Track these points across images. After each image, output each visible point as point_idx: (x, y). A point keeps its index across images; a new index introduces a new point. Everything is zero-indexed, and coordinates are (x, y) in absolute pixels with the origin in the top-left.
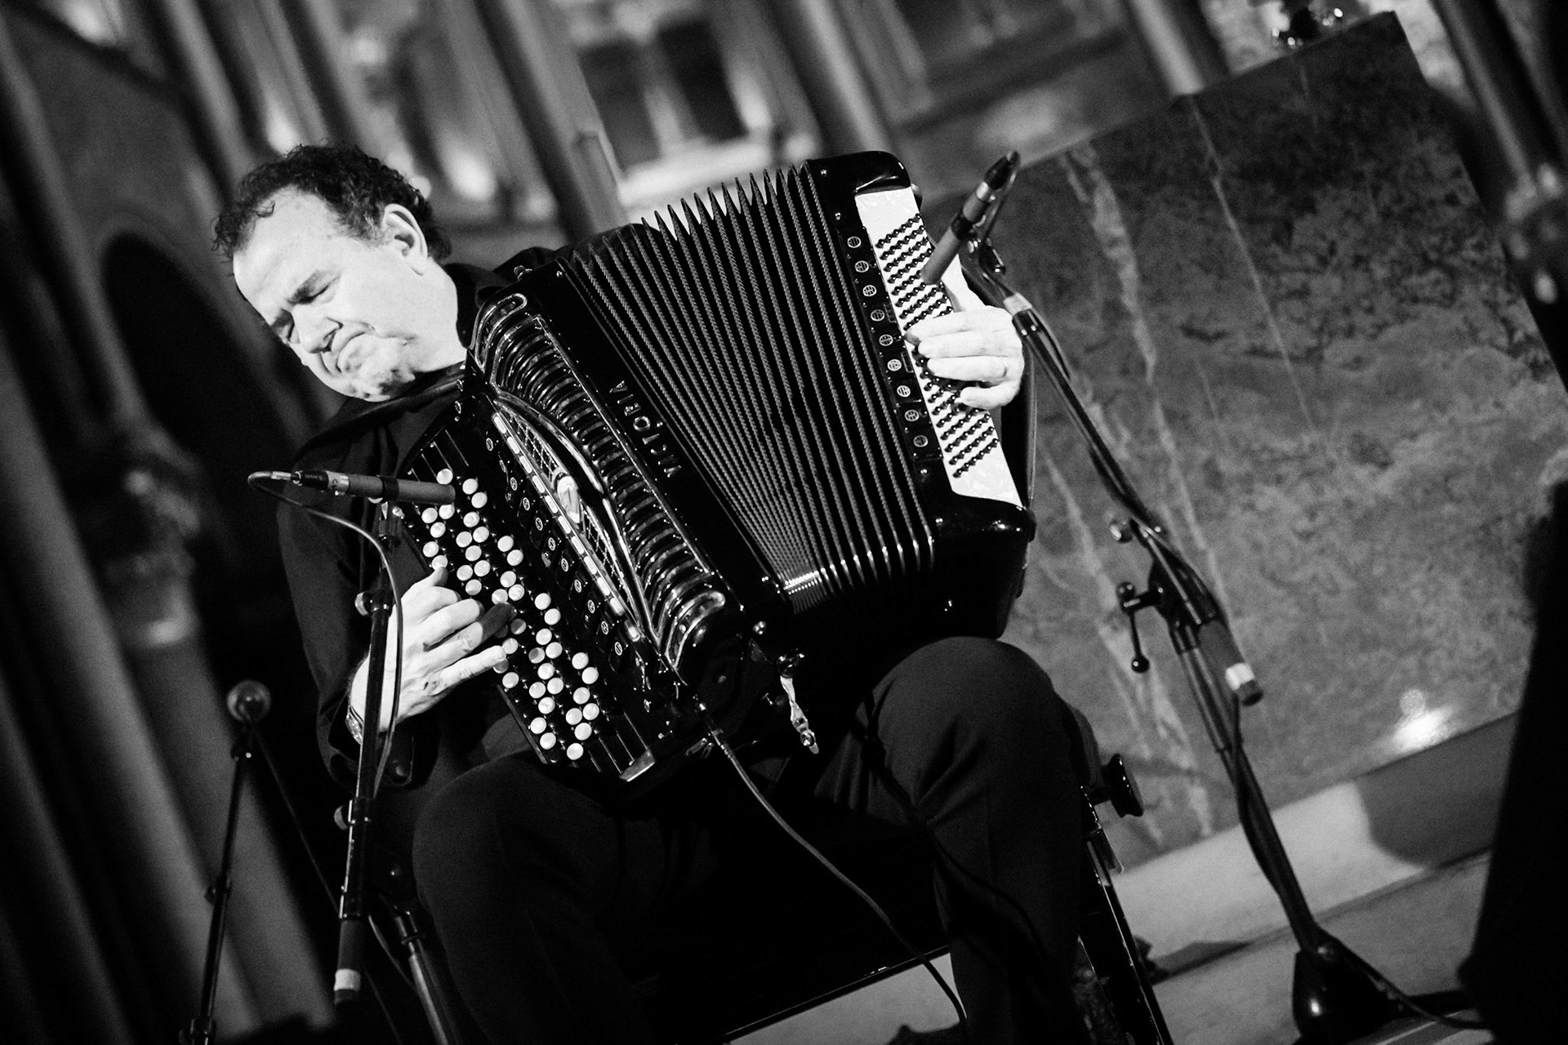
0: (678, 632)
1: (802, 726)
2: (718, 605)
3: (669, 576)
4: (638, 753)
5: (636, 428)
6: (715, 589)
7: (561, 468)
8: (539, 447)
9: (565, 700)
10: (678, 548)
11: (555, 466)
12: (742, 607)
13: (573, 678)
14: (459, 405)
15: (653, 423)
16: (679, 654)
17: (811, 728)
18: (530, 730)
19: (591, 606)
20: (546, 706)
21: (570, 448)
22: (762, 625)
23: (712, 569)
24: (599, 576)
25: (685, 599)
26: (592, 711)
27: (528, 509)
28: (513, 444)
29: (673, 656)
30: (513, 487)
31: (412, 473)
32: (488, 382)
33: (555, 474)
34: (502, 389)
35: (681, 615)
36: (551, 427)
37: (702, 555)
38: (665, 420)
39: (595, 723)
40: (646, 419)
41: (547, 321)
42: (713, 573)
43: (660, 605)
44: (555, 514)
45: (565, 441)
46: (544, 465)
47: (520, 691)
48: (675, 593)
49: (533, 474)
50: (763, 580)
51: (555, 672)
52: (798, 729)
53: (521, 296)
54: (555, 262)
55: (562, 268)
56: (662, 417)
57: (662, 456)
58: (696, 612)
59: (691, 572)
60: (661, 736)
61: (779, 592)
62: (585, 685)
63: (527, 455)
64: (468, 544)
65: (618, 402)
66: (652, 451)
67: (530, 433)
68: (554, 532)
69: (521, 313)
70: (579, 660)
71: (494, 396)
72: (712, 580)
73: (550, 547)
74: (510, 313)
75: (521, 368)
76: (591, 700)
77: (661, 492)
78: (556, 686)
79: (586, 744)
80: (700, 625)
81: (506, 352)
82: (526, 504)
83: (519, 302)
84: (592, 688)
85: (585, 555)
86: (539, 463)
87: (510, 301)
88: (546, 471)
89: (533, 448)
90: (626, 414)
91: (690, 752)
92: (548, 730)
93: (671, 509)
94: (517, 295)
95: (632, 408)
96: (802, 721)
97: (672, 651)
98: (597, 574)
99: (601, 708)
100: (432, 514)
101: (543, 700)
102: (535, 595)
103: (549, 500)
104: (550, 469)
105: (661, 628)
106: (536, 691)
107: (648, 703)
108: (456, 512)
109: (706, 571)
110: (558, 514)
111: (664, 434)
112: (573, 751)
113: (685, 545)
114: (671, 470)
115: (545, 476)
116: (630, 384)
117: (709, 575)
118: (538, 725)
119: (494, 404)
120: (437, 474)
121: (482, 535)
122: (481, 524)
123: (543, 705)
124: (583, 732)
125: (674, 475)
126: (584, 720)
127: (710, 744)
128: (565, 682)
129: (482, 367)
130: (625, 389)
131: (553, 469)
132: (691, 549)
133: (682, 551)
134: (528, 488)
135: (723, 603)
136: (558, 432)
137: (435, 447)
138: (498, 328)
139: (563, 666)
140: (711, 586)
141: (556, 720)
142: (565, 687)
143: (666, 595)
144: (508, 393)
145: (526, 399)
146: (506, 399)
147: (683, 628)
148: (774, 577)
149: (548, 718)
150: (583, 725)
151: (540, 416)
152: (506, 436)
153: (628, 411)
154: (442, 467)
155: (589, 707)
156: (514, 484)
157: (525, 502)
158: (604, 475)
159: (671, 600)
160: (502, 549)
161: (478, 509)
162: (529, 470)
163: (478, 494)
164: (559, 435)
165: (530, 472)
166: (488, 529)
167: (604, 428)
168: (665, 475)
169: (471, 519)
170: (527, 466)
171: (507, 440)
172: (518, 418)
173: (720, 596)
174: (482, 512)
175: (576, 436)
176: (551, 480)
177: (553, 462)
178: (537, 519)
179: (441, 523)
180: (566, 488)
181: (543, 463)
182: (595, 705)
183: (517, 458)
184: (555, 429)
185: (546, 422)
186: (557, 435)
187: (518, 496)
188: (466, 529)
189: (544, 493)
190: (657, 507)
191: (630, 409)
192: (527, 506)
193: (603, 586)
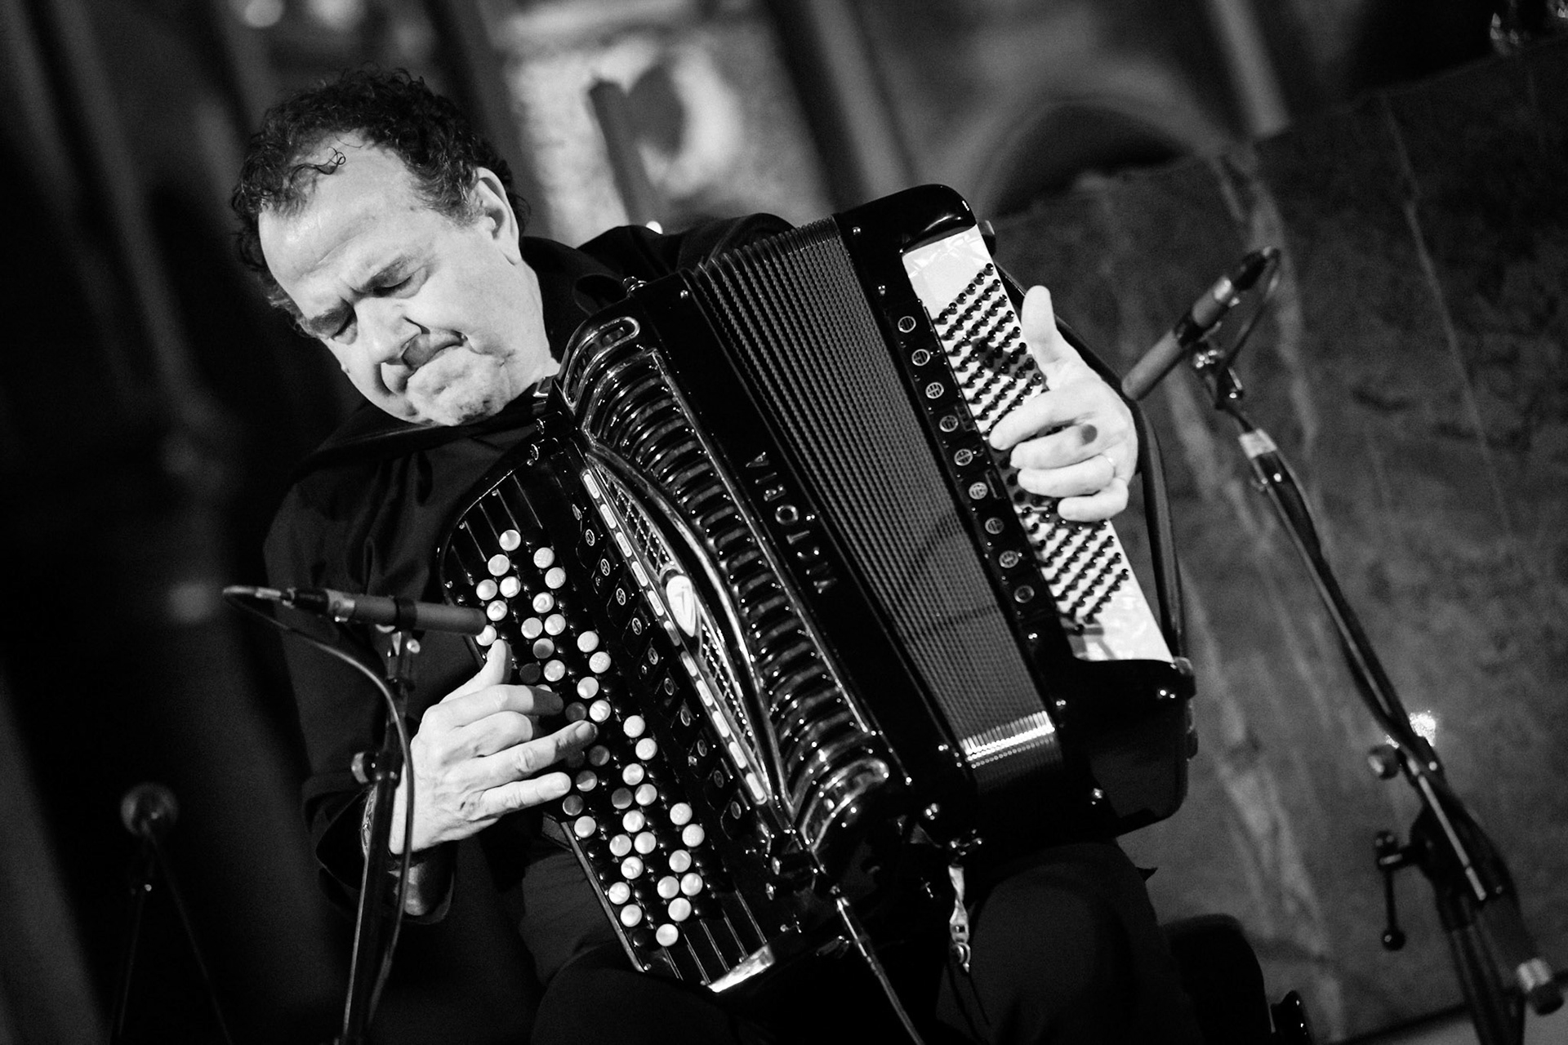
0: (822, 812)
1: (960, 936)
2: (878, 779)
3: (816, 731)
4: (753, 947)
5: (778, 519)
6: (876, 756)
7: (673, 563)
8: (646, 529)
9: (657, 863)
10: (827, 694)
11: (667, 558)
12: (909, 780)
13: (670, 837)
14: (536, 449)
15: (802, 515)
16: (821, 835)
18: (608, 897)
19: (702, 748)
20: (632, 868)
21: (689, 538)
22: (934, 808)
23: (872, 727)
24: (716, 710)
25: (836, 765)
26: (692, 884)
27: (623, 604)
28: (607, 512)
29: (813, 836)
30: (603, 571)
31: (465, 528)
32: (579, 427)
33: (665, 568)
34: (598, 440)
35: (828, 786)
36: (664, 506)
37: (859, 707)
38: (817, 512)
39: (695, 901)
40: (793, 509)
41: (665, 356)
42: (874, 733)
43: (800, 768)
44: (659, 617)
45: (682, 528)
46: (650, 553)
47: (597, 844)
48: (823, 756)
49: (632, 559)
50: (941, 748)
51: (646, 825)
52: (955, 937)
53: (633, 321)
54: (678, 274)
55: (688, 286)
56: (815, 507)
57: (812, 562)
58: (851, 785)
59: (846, 729)
60: (784, 929)
61: (959, 765)
62: (685, 847)
63: (626, 532)
64: (537, 635)
65: (757, 481)
66: (800, 554)
67: (633, 508)
68: (657, 640)
69: (633, 342)
70: (680, 813)
71: (586, 447)
72: (874, 742)
73: (650, 660)
74: (617, 344)
75: (628, 421)
76: (692, 869)
77: (809, 615)
78: (646, 843)
79: (682, 927)
80: (854, 802)
81: (609, 393)
82: (621, 596)
83: (630, 328)
84: (695, 852)
85: (698, 678)
86: (643, 547)
87: (617, 327)
88: (653, 561)
89: (637, 527)
90: (766, 499)
91: (821, 953)
92: (631, 901)
93: (822, 638)
94: (628, 319)
95: (775, 492)
97: (810, 828)
98: (713, 706)
99: (705, 882)
100: (490, 588)
101: (628, 860)
102: (624, 717)
103: (652, 596)
104: (659, 561)
105: (799, 796)
106: (618, 846)
107: (771, 889)
108: (522, 589)
109: (865, 729)
110: (663, 618)
111: (817, 535)
112: (664, 935)
113: (837, 690)
114: (824, 583)
115: (651, 566)
116: (773, 456)
117: (867, 736)
118: (618, 894)
119: (586, 458)
120: (500, 536)
121: (555, 625)
122: (555, 610)
123: (627, 866)
124: (679, 910)
125: (827, 593)
126: (681, 894)
128: (659, 839)
129: (572, 406)
130: (767, 463)
131: (664, 561)
132: (846, 696)
133: (833, 700)
134: (623, 575)
135: (886, 775)
136: (673, 515)
137: (497, 495)
138: (599, 362)
139: (657, 817)
140: (871, 751)
141: (644, 888)
142: (657, 846)
143: (811, 755)
144: (606, 449)
145: (632, 462)
146: (602, 454)
147: (830, 804)
148: (954, 745)
149: (634, 885)
150: (679, 900)
151: (649, 488)
152: (598, 502)
153: (769, 495)
154: (507, 526)
155: (689, 878)
156: (605, 567)
157: (619, 594)
158: (733, 582)
159: (817, 763)
160: (582, 649)
161: (553, 590)
162: (628, 552)
163: (553, 569)
164: (675, 520)
165: (628, 555)
166: (565, 618)
167: (737, 517)
168: (816, 589)
169: (542, 602)
170: (625, 547)
171: (599, 508)
172: (618, 483)
173: (882, 766)
174: (557, 594)
175: (698, 523)
176: (658, 573)
177: (664, 553)
178: (635, 619)
179: (502, 602)
180: (680, 590)
181: (649, 549)
182: (697, 876)
183: (613, 533)
184: (670, 509)
185: (658, 499)
186: (671, 519)
187: (610, 584)
188: (535, 614)
189: (648, 588)
190: (803, 633)
191: (772, 493)
192: (622, 599)
193: (721, 724)
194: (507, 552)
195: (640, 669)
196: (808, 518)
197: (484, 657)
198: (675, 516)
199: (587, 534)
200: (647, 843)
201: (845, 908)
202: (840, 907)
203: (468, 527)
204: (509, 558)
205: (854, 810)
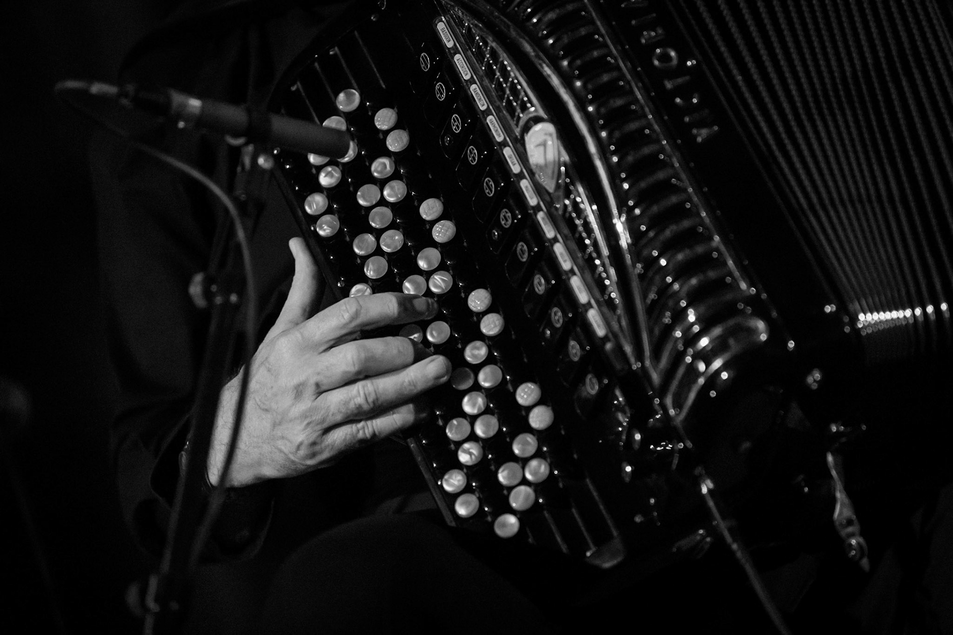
0: (692, 370)
1: (850, 529)
2: (756, 338)
3: (685, 289)
4: (602, 540)
5: (656, 63)
6: (755, 314)
7: (536, 109)
8: (505, 74)
9: (498, 449)
10: (700, 249)
11: (529, 105)
12: (791, 344)
13: (514, 418)
15: (682, 60)
16: (689, 403)
17: (862, 534)
18: (442, 486)
19: (557, 316)
20: (471, 454)
21: (555, 81)
22: (817, 375)
23: (751, 284)
24: (574, 274)
26: (537, 470)
27: (474, 163)
28: (461, 63)
29: (678, 405)
30: (454, 127)
31: (298, 89)
33: (525, 116)
35: (698, 347)
36: (528, 48)
37: (737, 262)
38: (700, 58)
39: (539, 488)
40: (673, 54)
42: (754, 290)
43: (668, 330)
44: (515, 175)
45: (547, 70)
46: (509, 102)
47: (431, 429)
49: (487, 112)
50: (828, 309)
51: (488, 407)
52: (844, 532)
56: (697, 51)
57: (690, 109)
58: (723, 345)
59: (721, 285)
60: (638, 519)
61: (846, 329)
62: (531, 430)
63: (482, 82)
64: (374, 203)
65: (634, 21)
66: (678, 100)
67: (494, 54)
68: (511, 202)
70: (526, 394)
72: (751, 301)
73: (503, 223)
76: (538, 454)
77: (685, 162)
79: (524, 516)
80: (724, 367)
82: (473, 155)
84: (542, 436)
85: (555, 240)
86: (501, 98)
88: (512, 111)
89: (495, 74)
90: (643, 41)
91: (679, 548)
92: (467, 489)
93: (698, 190)
95: (653, 34)
96: (850, 522)
97: (676, 396)
98: (571, 270)
99: (552, 467)
101: (466, 446)
102: (469, 290)
103: (508, 152)
104: (519, 110)
105: (664, 361)
106: (454, 431)
107: (629, 468)
108: (360, 153)
109: (744, 287)
110: (521, 176)
111: (697, 78)
112: (503, 525)
113: (714, 243)
114: (704, 132)
115: (509, 117)
117: (746, 293)
118: (453, 482)
120: (337, 95)
121: (393, 193)
122: (395, 176)
123: (465, 451)
124: (520, 498)
125: (707, 141)
126: (524, 482)
127: (708, 539)
128: (501, 423)
130: (645, 5)
131: (524, 108)
132: (723, 250)
133: (708, 254)
134: (476, 131)
135: (764, 336)
136: (537, 56)
137: (335, 55)
139: (501, 399)
140: (748, 309)
141: (482, 477)
142: (500, 430)
143: (679, 315)
147: (702, 367)
148: (843, 307)
149: (471, 472)
150: (523, 488)
151: (512, 30)
152: (452, 52)
153: (647, 37)
154: (345, 86)
155: (534, 463)
156: (456, 125)
157: (471, 152)
158: (603, 128)
159: (685, 325)
160: (424, 216)
161: (394, 153)
162: (483, 105)
163: (396, 131)
164: (541, 62)
165: (483, 108)
166: (407, 185)
167: (609, 59)
168: (695, 137)
169: (381, 167)
170: (480, 100)
171: (453, 58)
172: (476, 26)
173: (761, 325)
174: (398, 158)
175: (565, 63)
176: (517, 125)
177: (526, 99)
178: (486, 179)
179: (337, 168)
180: (541, 139)
181: (508, 97)
182: (543, 461)
183: (467, 85)
184: (534, 51)
185: (521, 40)
186: (536, 61)
187: (461, 142)
188: (373, 181)
189: (504, 144)
190: (678, 183)
191: (650, 35)
192: (474, 158)
193: (579, 289)
194: (344, 113)
195: (491, 234)
196: (689, 63)
197: (312, 228)
198: (540, 58)
199: (437, 87)
200: (487, 426)
201: (709, 490)
202: (704, 490)
203: (301, 90)
204: (346, 122)
205: (725, 375)
